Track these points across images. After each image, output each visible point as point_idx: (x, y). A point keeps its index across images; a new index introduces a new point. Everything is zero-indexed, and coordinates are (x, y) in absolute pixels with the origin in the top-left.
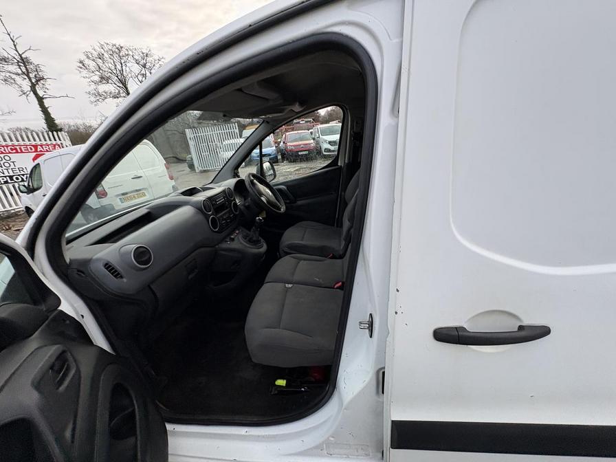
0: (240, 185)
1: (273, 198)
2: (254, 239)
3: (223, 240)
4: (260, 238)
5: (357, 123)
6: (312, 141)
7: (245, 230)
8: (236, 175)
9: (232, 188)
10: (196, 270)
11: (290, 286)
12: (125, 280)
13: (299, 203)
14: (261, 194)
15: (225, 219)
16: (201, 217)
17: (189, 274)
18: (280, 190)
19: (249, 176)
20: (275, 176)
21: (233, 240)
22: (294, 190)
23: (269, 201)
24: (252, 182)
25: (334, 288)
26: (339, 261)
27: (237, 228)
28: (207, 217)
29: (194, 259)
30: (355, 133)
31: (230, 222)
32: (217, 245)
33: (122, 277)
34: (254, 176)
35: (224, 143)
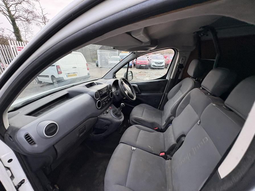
0: (116, 83)
1: (131, 92)
2: (119, 114)
3: (102, 113)
4: (122, 113)
5: (182, 59)
6: (148, 61)
7: (114, 107)
8: (114, 77)
9: (111, 85)
10: (85, 131)
11: (134, 148)
12: (36, 146)
13: (143, 94)
14: (125, 89)
15: (105, 102)
16: (93, 101)
17: (80, 134)
18: (134, 87)
19: (121, 79)
20: (132, 79)
21: (107, 113)
22: (141, 88)
23: (129, 94)
24: (122, 83)
25: (159, 155)
26: (162, 134)
27: (110, 105)
28: (96, 101)
29: (85, 125)
30: (180, 64)
31: (108, 103)
32: (99, 115)
33: (35, 143)
34: (123, 79)
35: (111, 57)
